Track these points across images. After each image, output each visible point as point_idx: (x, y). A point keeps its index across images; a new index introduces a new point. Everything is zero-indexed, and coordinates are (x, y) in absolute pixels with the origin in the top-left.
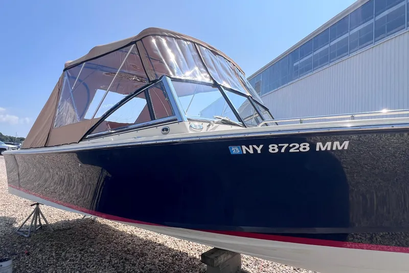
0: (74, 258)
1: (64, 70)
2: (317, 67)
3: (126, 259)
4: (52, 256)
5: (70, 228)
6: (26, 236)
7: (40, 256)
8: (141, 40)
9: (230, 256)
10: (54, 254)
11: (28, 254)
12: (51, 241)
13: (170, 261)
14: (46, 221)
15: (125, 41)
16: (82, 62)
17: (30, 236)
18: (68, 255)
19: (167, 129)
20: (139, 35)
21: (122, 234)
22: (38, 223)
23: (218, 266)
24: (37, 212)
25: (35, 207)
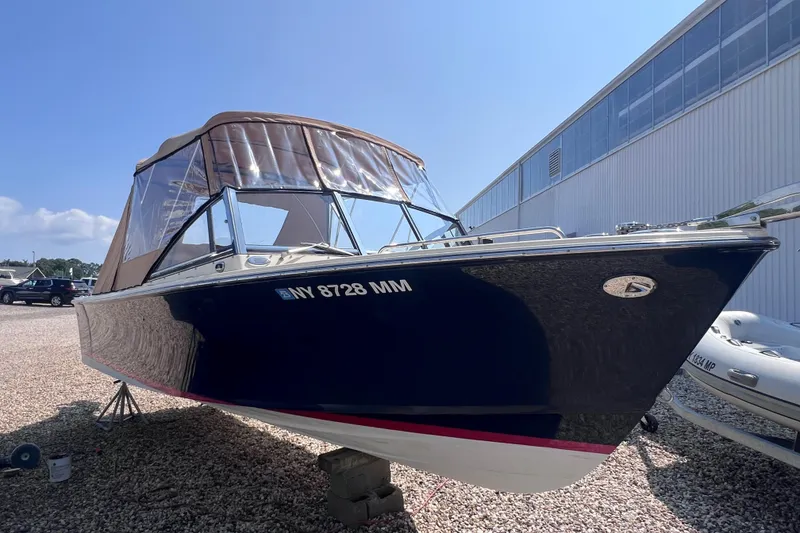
0: (161, 462)
1: (135, 175)
2: (661, 118)
3: (235, 466)
4: (132, 458)
5: (174, 421)
6: (106, 429)
7: (114, 456)
8: (208, 132)
9: (364, 461)
10: (135, 455)
11: (100, 453)
12: (139, 437)
13: (302, 472)
14: (138, 409)
15: (191, 133)
16: (152, 164)
17: (112, 430)
18: (155, 457)
19: (221, 266)
20: (206, 126)
21: (249, 430)
22: (118, 411)
23: (340, 473)
24: (124, 392)
25: (120, 384)
